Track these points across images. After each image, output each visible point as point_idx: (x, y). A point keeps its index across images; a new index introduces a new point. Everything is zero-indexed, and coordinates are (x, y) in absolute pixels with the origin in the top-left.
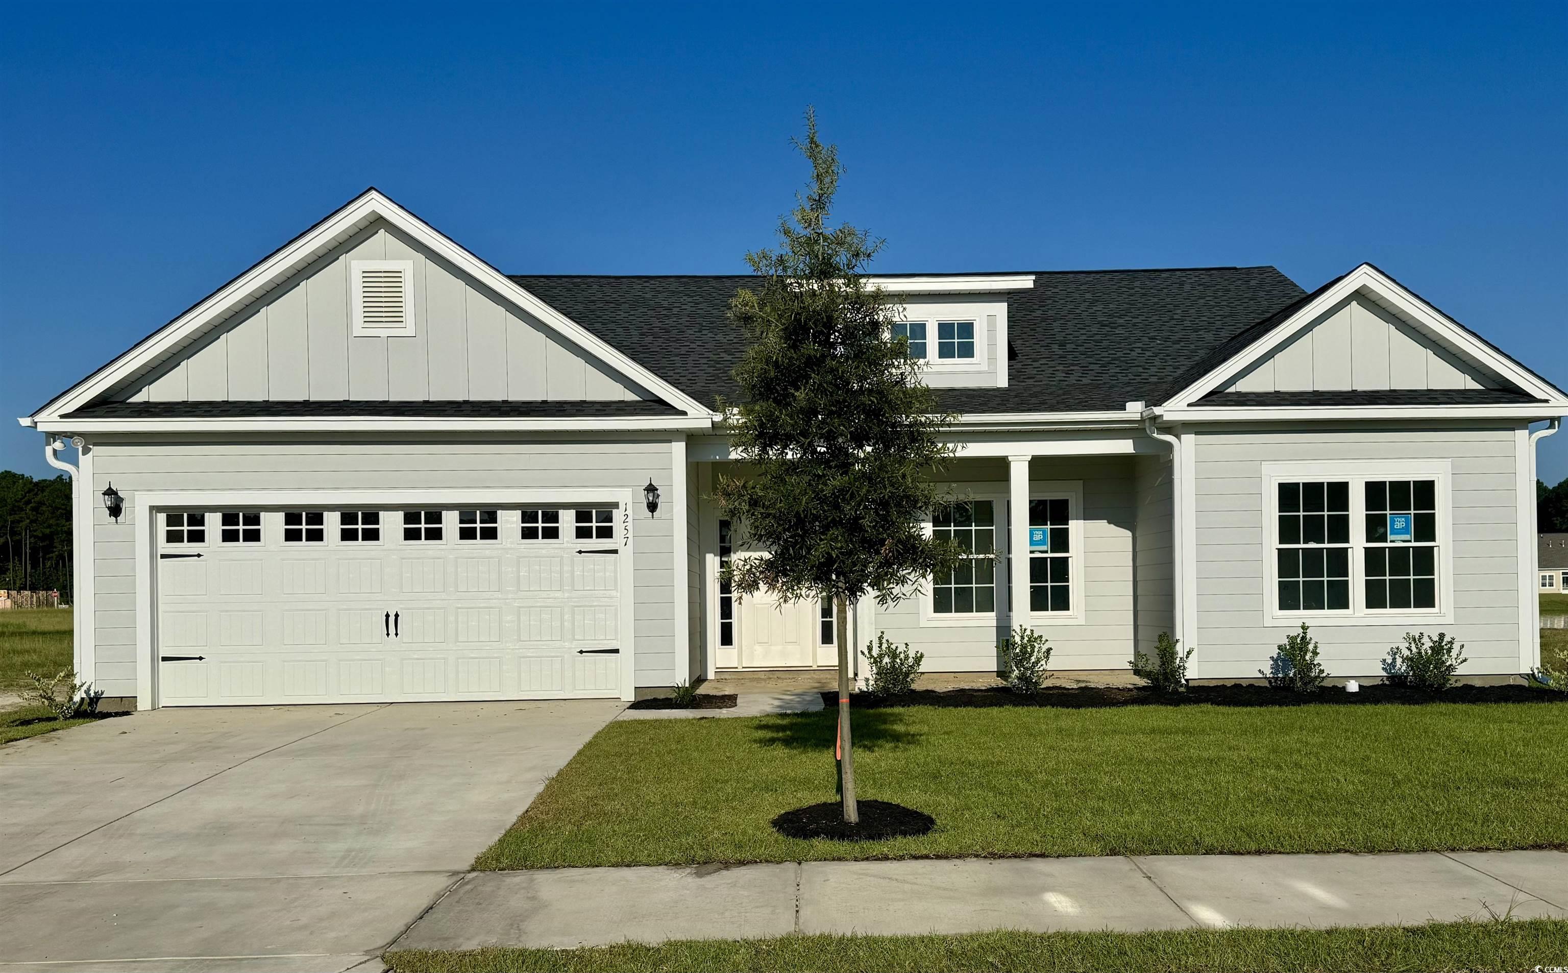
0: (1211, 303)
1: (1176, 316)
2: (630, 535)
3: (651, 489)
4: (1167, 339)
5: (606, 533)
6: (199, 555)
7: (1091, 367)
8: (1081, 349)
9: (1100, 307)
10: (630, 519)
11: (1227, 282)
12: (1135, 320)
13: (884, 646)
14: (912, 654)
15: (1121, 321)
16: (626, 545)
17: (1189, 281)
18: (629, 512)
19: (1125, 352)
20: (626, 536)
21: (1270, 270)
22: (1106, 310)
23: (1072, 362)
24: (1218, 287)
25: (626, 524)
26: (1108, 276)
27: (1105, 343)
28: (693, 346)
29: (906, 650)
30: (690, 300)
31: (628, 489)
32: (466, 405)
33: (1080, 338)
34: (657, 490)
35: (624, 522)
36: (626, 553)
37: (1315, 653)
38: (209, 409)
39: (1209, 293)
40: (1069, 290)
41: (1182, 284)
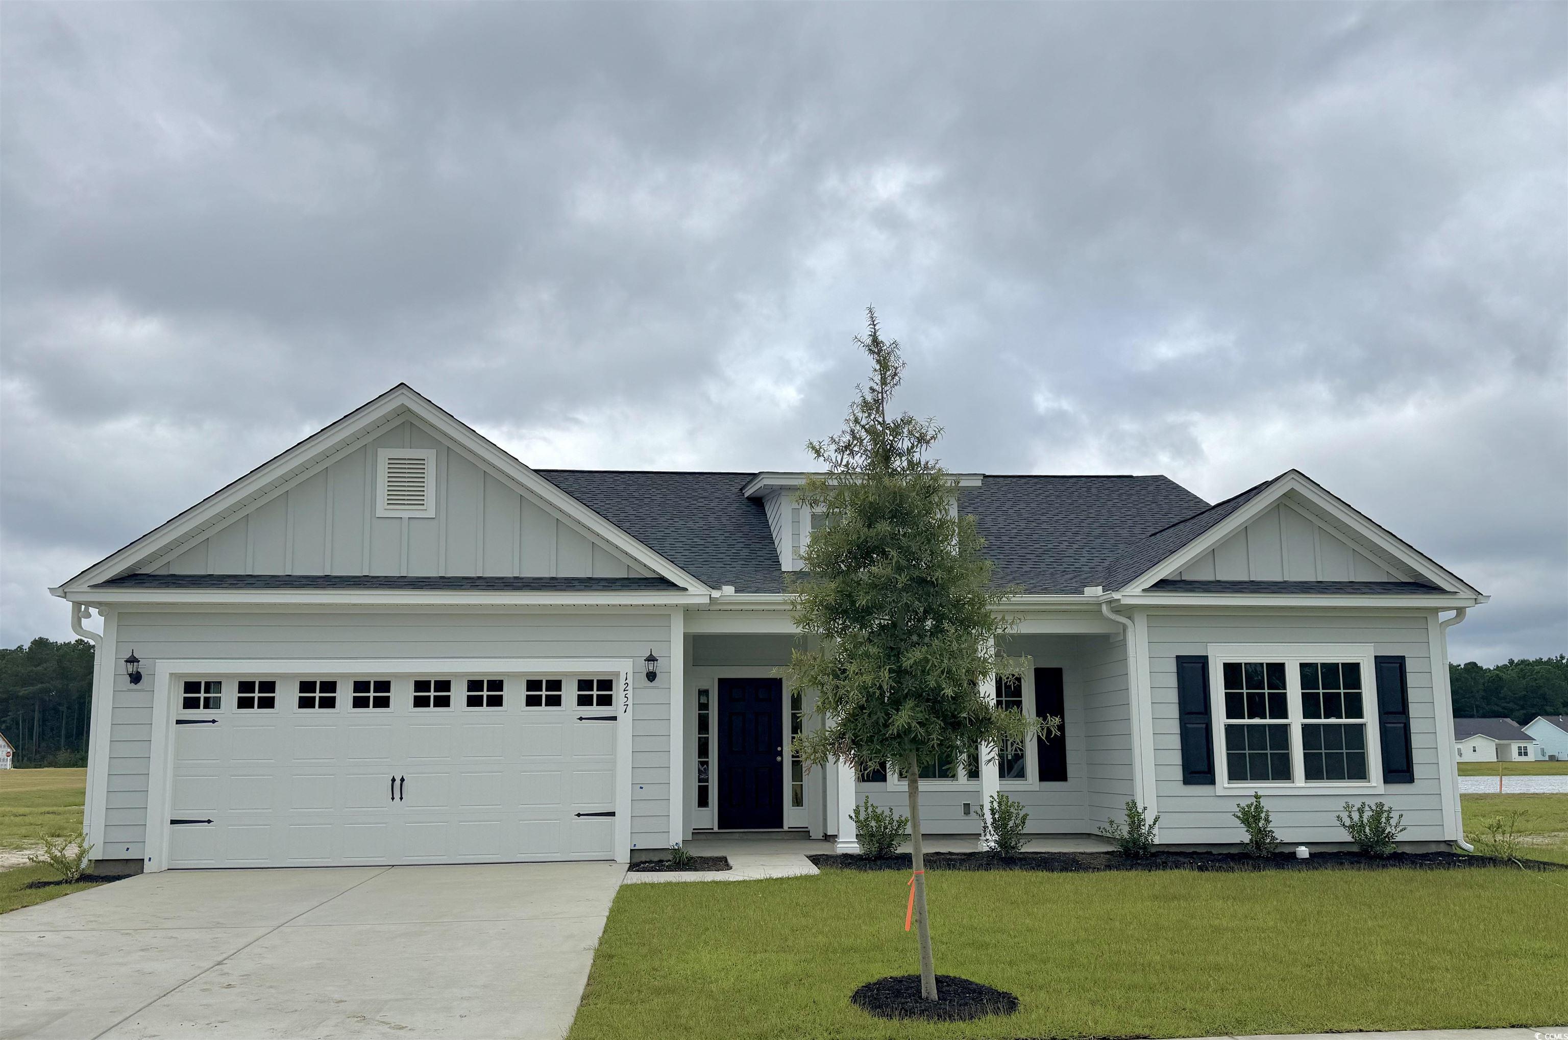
0: (1119, 505)
1: (1091, 515)
2: (630, 703)
3: (651, 659)
4: (1089, 534)
5: (606, 701)
6: (214, 721)
7: (1028, 556)
8: (1015, 541)
9: (1022, 505)
10: (630, 688)
11: (1127, 488)
12: (1056, 518)
13: (870, 809)
14: (896, 818)
15: (1044, 518)
16: (625, 712)
17: (1095, 486)
18: (630, 681)
19: (1055, 544)
20: (626, 704)
21: (1162, 478)
22: (1028, 509)
23: (1010, 552)
24: (1121, 491)
25: (626, 692)
26: (1023, 480)
27: (1035, 537)
28: (667, 531)
29: (890, 813)
30: (659, 492)
31: (629, 660)
32: (481, 581)
33: (1012, 531)
34: (657, 660)
35: (624, 690)
36: (625, 720)
37: (1267, 820)
38: (235, 582)
39: (1115, 496)
40: (992, 491)
41: (1089, 489)
